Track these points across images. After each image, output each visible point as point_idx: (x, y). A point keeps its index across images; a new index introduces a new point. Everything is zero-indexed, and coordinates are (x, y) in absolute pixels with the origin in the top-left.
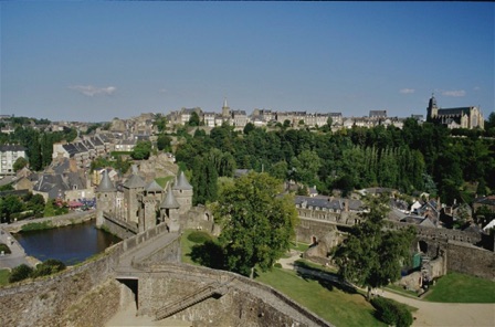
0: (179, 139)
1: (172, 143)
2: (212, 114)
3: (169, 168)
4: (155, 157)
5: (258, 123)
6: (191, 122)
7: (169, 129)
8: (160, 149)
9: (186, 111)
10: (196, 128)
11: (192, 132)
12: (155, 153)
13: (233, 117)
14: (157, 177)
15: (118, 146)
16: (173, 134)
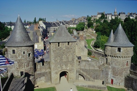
0: (97, 24)
1: (94, 25)
2: (110, 14)
3: (93, 35)
4: (86, 30)
5: (131, 18)
6: (101, 17)
7: (92, 20)
8: (89, 27)
9: (99, 14)
10: (104, 20)
11: (102, 21)
12: (86, 28)
13: (119, 15)
14: (87, 39)
15: (71, 26)
16: (94, 22)
